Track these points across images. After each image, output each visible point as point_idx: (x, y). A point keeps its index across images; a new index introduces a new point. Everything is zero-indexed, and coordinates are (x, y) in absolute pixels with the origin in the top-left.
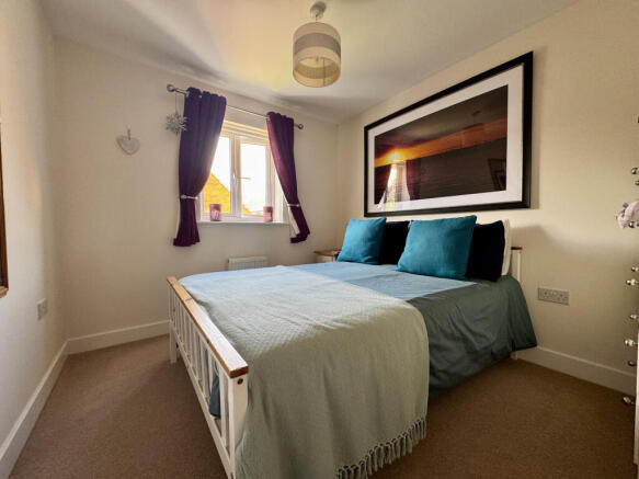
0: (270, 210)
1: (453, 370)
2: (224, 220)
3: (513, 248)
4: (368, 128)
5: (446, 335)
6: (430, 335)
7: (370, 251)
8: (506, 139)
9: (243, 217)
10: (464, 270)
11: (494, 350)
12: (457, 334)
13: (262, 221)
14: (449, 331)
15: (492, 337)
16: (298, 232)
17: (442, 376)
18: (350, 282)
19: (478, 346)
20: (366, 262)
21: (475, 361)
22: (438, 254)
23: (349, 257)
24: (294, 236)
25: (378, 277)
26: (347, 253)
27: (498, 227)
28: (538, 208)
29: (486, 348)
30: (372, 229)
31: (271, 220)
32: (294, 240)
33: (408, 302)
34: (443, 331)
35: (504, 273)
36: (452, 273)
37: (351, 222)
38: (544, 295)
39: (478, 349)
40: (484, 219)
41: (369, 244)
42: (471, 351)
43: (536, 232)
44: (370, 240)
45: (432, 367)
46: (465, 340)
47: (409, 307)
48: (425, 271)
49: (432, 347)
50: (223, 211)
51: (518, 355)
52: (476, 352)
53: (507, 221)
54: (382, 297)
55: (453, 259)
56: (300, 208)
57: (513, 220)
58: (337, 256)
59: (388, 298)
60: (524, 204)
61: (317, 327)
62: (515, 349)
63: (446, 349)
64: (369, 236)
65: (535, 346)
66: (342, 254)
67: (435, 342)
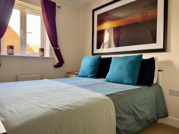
0: (42, 50)
1: (128, 129)
2: (16, 54)
3: (159, 71)
4: (94, 11)
5: (125, 113)
6: (117, 112)
7: (93, 72)
8: (157, 18)
9: (28, 53)
10: (136, 80)
11: (149, 119)
12: (130, 111)
13: (38, 56)
14: (126, 110)
15: (148, 113)
16: (58, 62)
17: (122, 132)
18: (80, 86)
19: (141, 117)
20: (91, 77)
21: (140, 124)
22: (124, 73)
23: (83, 75)
24: (56, 64)
25: (95, 84)
26: (82, 73)
27: (152, 60)
28: (170, 52)
29: (144, 118)
30: (94, 61)
31: (43, 56)
32: (56, 66)
33: (107, 95)
34: (124, 111)
35: (155, 82)
36: (130, 82)
37: (84, 58)
38: (172, 92)
39: (141, 119)
40: (146, 56)
41: (93, 68)
42: (138, 120)
43: (169, 63)
44: (93, 66)
45: (117, 128)
46: (134, 114)
47: (107, 98)
48: (118, 81)
49: (118, 118)
50: (15, 50)
51: (160, 121)
52: (140, 120)
53: (157, 58)
54: (94, 93)
55: (131, 75)
56: (59, 50)
57: (159, 57)
58: (77, 74)
59: (98, 94)
60: (163, 50)
61: (55, 109)
62: (158, 118)
63: (125, 119)
64: (93, 64)
65: (168, 116)
66: (80, 73)
67: (119, 115)
